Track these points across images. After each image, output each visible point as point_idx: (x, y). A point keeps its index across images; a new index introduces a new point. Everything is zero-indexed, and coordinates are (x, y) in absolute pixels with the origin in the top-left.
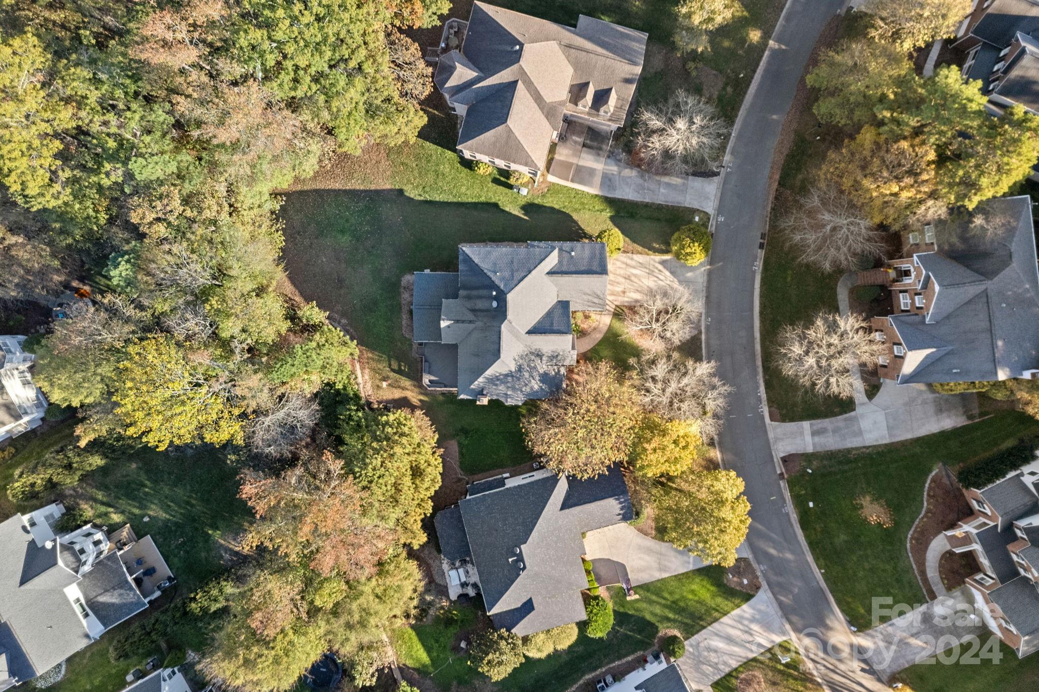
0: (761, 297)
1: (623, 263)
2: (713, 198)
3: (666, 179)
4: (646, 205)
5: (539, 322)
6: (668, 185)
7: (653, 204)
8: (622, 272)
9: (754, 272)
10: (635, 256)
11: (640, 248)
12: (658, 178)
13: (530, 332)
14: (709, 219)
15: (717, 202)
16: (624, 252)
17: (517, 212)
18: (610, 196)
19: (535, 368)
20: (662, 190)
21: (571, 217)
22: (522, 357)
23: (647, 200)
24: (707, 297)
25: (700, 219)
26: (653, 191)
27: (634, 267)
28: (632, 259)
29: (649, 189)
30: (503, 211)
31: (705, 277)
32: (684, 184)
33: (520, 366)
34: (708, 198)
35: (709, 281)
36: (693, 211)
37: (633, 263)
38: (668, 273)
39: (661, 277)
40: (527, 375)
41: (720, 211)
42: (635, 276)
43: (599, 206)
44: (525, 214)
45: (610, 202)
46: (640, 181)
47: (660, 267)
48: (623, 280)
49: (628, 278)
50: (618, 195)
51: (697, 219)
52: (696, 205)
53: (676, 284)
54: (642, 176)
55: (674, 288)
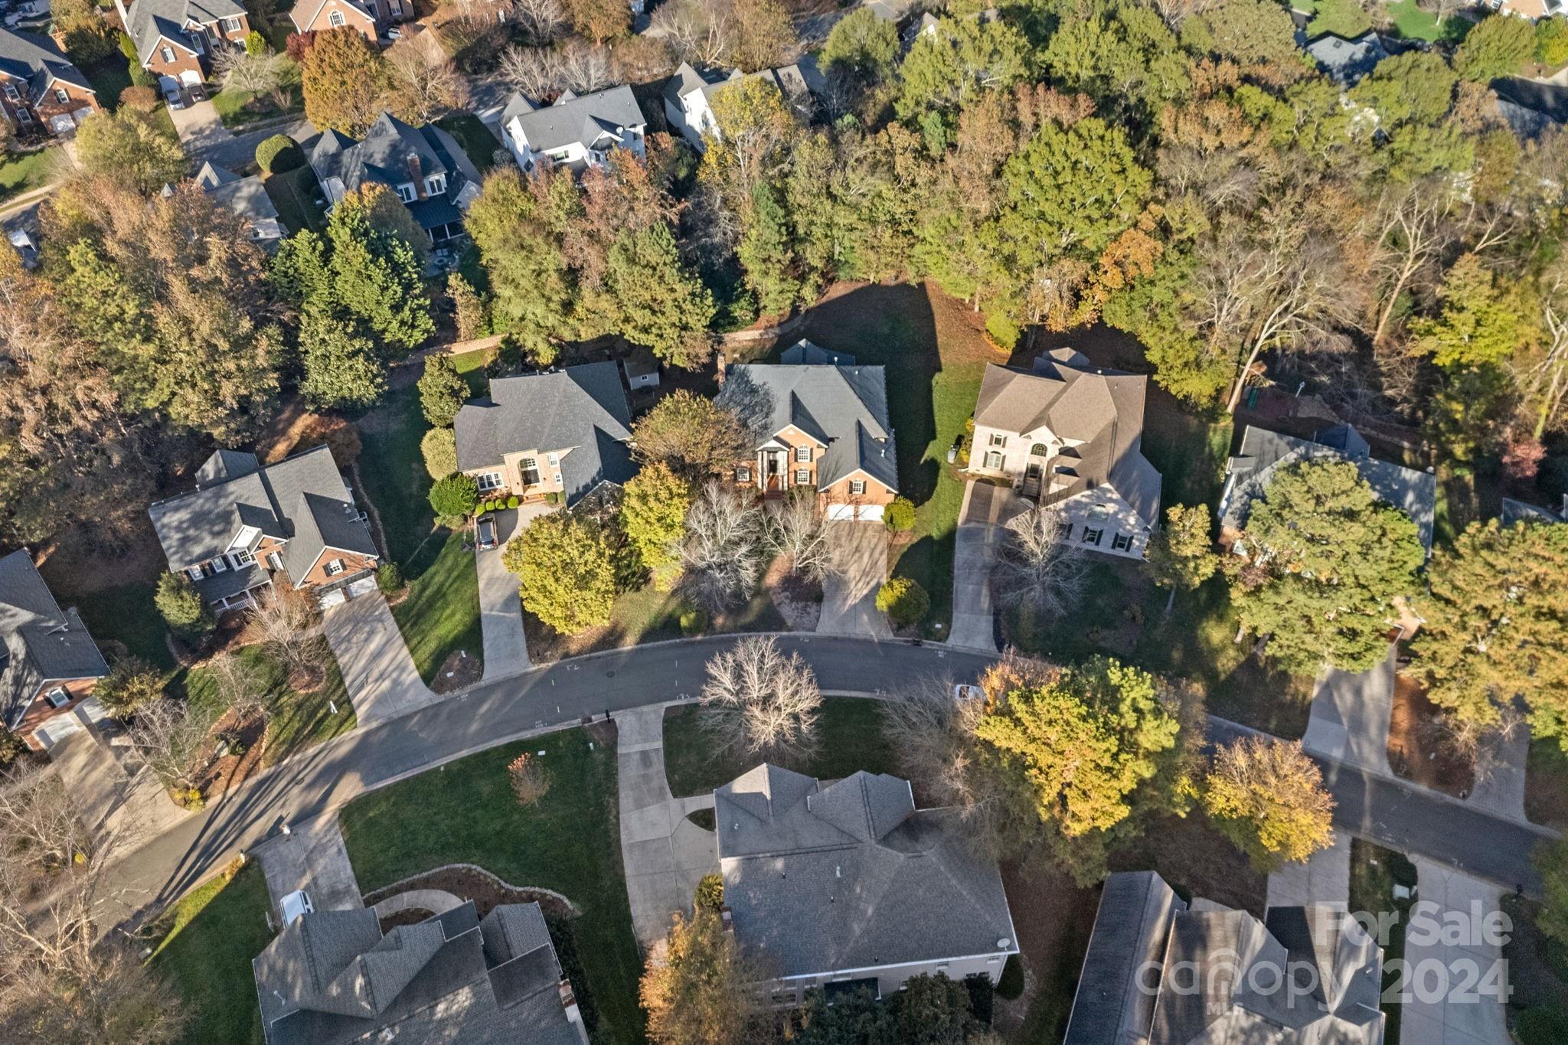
0: (839, 698)
1: (876, 546)
2: (968, 645)
3: (985, 591)
4: (950, 572)
6: (979, 594)
7: (952, 578)
8: (865, 544)
9: (872, 691)
10: (885, 556)
11: (895, 562)
12: (986, 582)
13: (793, 395)
14: (940, 640)
15: (964, 650)
16: (890, 546)
17: (929, 454)
18: (957, 536)
19: (754, 413)
20: (970, 587)
21: (928, 500)
22: (767, 394)
23: (956, 572)
24: (836, 639)
25: (938, 630)
26: (968, 578)
27: (871, 555)
28: (881, 553)
29: (969, 573)
30: (927, 445)
31: (862, 637)
32: (981, 611)
33: (757, 392)
34: (967, 639)
35: (857, 641)
36: (948, 622)
37: (876, 554)
38: (865, 592)
39: (860, 585)
40: (747, 401)
41: (952, 653)
42: (861, 557)
43: (944, 525)
44: (926, 460)
45: (950, 537)
46: (979, 565)
47: (873, 583)
48: (855, 544)
49: (857, 550)
50: (959, 544)
51: (938, 626)
52: (955, 625)
53: (851, 601)
54: (985, 566)
55: (845, 599)
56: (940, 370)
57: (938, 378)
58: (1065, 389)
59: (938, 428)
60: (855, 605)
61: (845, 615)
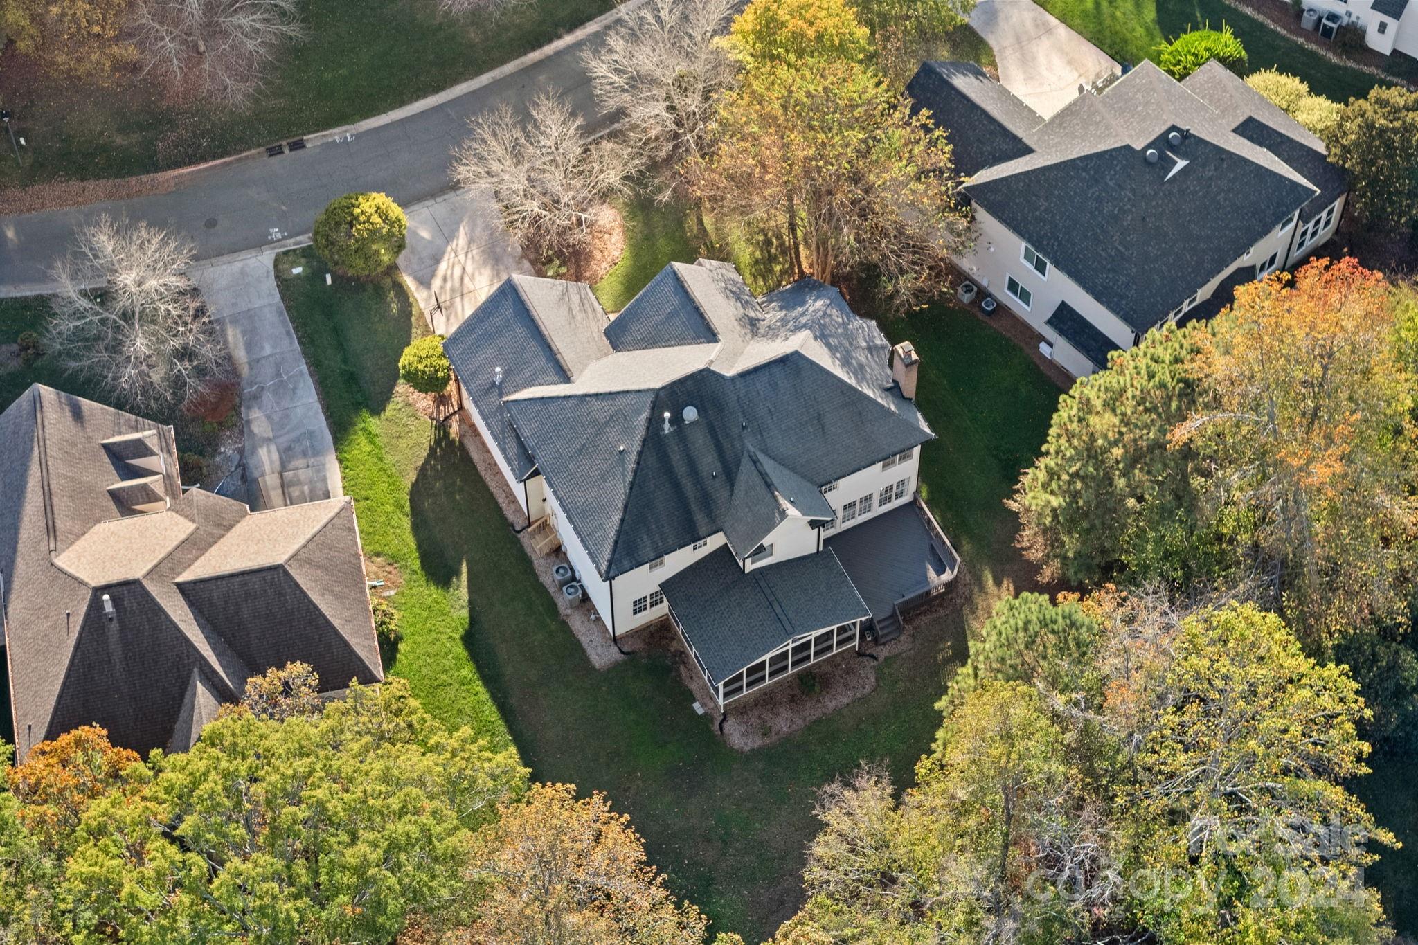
0: (402, 103)
2: (239, 265)
3: (241, 355)
4: (315, 364)
6: (249, 347)
7: (305, 354)
9: (359, 136)
14: (286, 253)
15: (242, 255)
18: (328, 437)
20: (268, 350)
21: (414, 485)
23: (304, 367)
25: (297, 265)
26: (278, 365)
29: (278, 374)
31: (416, 207)
32: (235, 320)
34: (243, 272)
35: (419, 198)
36: (284, 283)
38: (443, 267)
39: (457, 272)
41: (260, 243)
43: (360, 447)
44: (458, 574)
45: (341, 429)
46: (268, 397)
47: (437, 282)
50: (319, 422)
51: (297, 270)
52: (270, 284)
53: (461, 240)
54: (256, 397)
55: (471, 241)
60: (448, 241)
61: (458, 224)
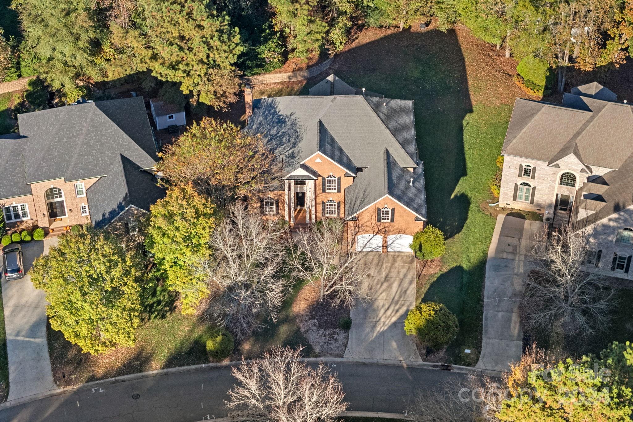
1: (405, 275)
2: (497, 369)
3: (515, 318)
4: (479, 300)
5: (332, 137)
6: (508, 321)
7: (482, 306)
8: (394, 273)
9: (401, 412)
10: (414, 285)
11: (424, 290)
12: (516, 310)
13: (321, 124)
14: (469, 365)
15: (493, 374)
16: (419, 276)
17: (458, 190)
18: (487, 266)
19: (281, 143)
20: (500, 314)
21: (458, 232)
22: (294, 124)
23: (486, 300)
24: (364, 364)
25: (468, 355)
26: (498, 306)
27: (400, 285)
28: (411, 283)
29: (500, 301)
30: (457, 181)
31: (390, 362)
32: (511, 337)
33: (284, 122)
34: (497, 363)
35: (386, 366)
36: (478, 348)
37: (406, 284)
38: (394, 319)
39: (389, 312)
40: (274, 131)
42: (390, 286)
43: (475, 256)
45: (480, 267)
46: (509, 292)
47: (402, 311)
48: (384, 274)
49: (386, 279)
50: (489, 273)
51: (468, 351)
52: (484, 350)
53: (380, 328)
54: (515, 295)
55: (375, 326)
56: (471, 111)
57: (468, 117)
58: (591, 119)
59: (469, 165)
60: (384, 332)
61: (373, 341)
